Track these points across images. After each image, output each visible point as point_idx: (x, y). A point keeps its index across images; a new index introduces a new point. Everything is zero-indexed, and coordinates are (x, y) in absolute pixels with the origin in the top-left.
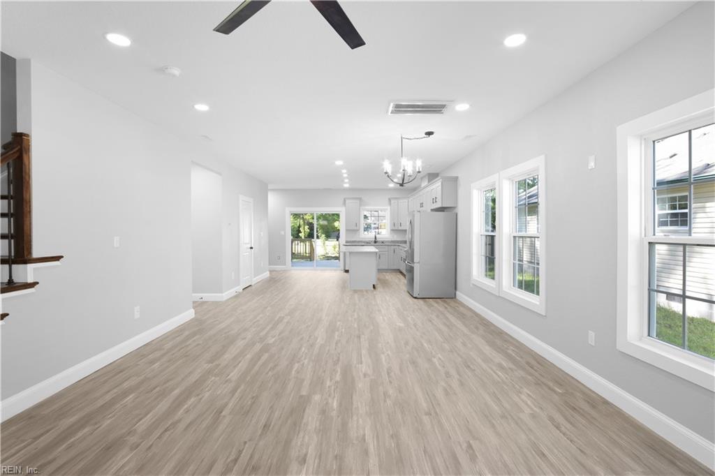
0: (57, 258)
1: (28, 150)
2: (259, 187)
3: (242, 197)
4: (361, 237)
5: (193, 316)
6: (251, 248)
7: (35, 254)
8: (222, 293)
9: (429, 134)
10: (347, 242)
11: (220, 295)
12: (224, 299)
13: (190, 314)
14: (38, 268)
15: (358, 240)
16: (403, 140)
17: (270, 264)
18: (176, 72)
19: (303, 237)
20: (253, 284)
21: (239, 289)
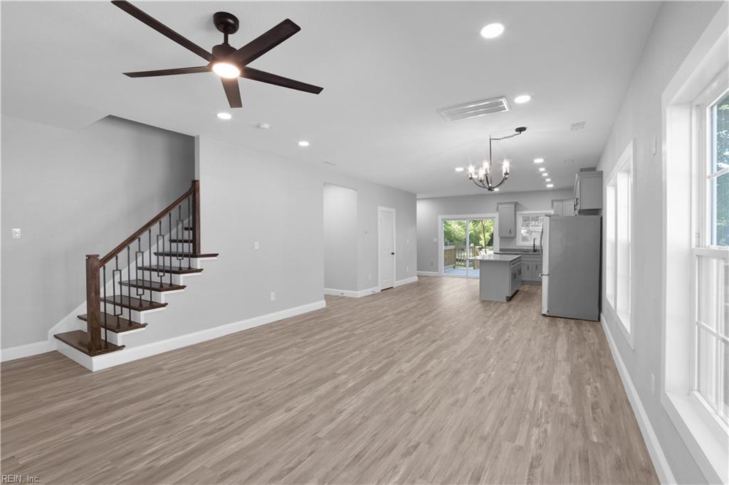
0: (215, 255)
1: (199, 190)
2: (404, 199)
3: (380, 208)
4: (517, 245)
5: (325, 306)
6: (393, 254)
7: (203, 252)
8: (357, 290)
9: (521, 130)
10: (501, 250)
11: (355, 292)
12: (359, 296)
13: (322, 304)
14: (204, 261)
15: (514, 248)
16: (492, 141)
17: (418, 270)
18: (266, 126)
19: (483, 245)
20: (395, 287)
21: (378, 289)
